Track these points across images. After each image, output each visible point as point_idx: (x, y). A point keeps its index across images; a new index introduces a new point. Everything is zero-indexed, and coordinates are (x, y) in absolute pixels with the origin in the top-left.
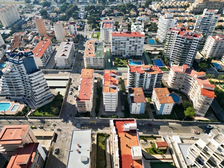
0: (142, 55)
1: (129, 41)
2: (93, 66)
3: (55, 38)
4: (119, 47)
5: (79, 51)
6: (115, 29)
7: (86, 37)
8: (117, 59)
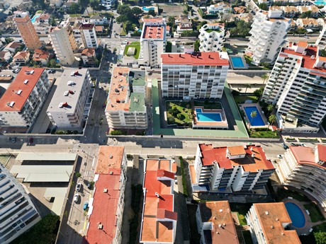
0: (220, 96)
1: (196, 74)
2: (125, 125)
3: (54, 57)
4: (177, 84)
5: (101, 85)
6: (168, 32)
7: (115, 50)
8: (172, 105)
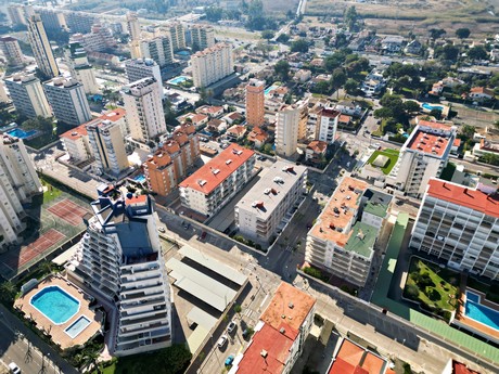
1: (489, 231)
2: (330, 266)
4: (445, 234)
5: (316, 195)
6: (456, 148)
7: (357, 153)
8: (421, 266)
